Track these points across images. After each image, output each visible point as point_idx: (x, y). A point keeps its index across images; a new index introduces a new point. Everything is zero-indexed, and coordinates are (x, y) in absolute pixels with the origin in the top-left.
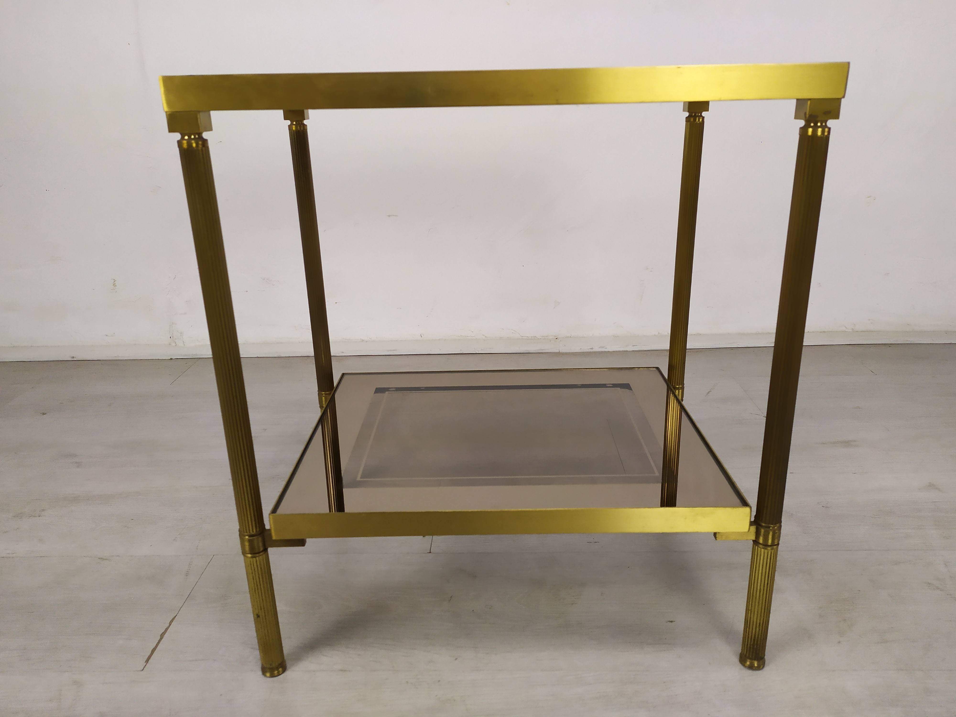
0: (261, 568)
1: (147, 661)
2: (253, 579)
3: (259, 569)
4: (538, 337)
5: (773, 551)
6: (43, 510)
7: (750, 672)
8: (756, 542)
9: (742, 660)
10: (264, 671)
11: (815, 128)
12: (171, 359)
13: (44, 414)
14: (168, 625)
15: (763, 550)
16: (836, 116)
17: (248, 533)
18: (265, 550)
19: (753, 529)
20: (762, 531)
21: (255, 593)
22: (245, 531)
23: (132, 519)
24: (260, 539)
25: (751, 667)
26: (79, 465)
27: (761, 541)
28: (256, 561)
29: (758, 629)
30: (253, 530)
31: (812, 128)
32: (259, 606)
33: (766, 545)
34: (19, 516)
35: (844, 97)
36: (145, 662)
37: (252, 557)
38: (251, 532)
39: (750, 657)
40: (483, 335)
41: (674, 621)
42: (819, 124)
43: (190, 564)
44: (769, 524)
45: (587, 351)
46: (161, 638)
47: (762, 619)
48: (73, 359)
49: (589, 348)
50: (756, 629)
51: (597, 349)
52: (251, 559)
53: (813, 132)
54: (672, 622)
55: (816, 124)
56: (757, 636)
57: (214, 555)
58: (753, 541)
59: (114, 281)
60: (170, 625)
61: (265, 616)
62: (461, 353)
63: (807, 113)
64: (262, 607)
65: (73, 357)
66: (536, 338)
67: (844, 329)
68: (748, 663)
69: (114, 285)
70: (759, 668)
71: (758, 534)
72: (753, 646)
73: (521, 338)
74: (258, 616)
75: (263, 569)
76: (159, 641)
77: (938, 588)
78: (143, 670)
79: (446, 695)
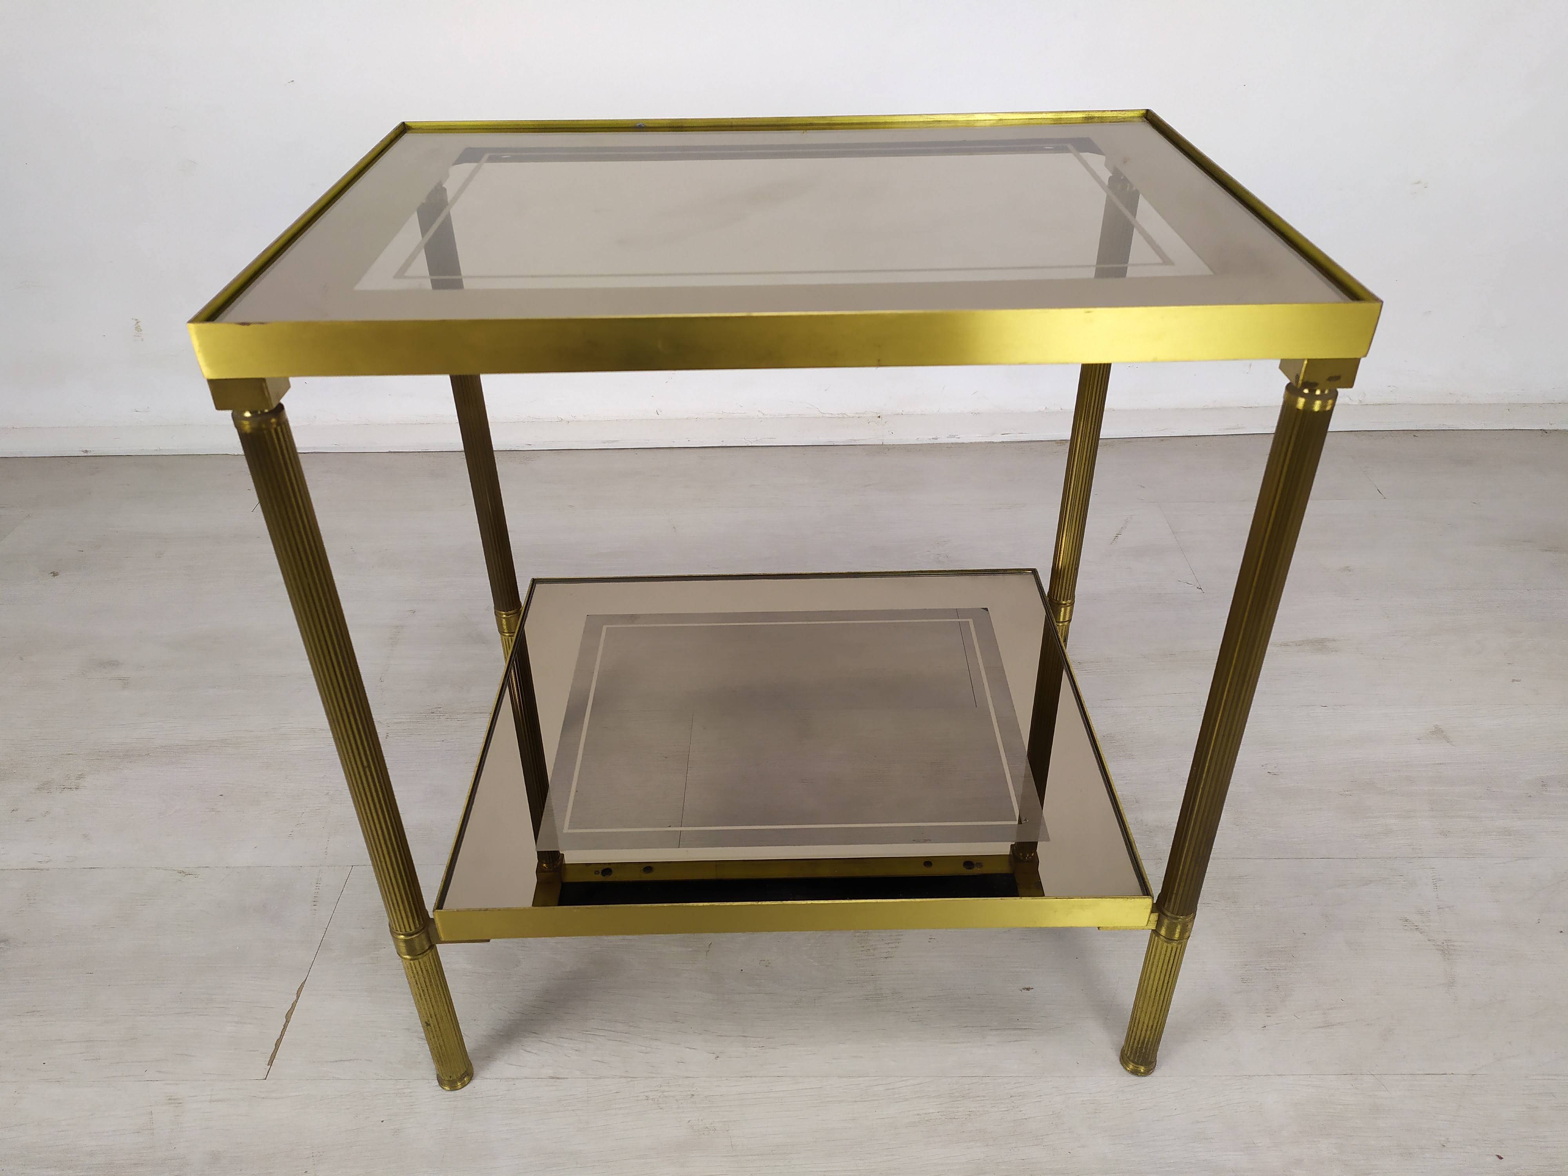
0: (427, 971)
1: (271, 1063)
2: (417, 984)
3: (424, 971)
4: (849, 415)
5: (1180, 946)
6: (81, 777)
7: (1134, 1078)
8: (1156, 932)
9: (1124, 1059)
10: (441, 1083)
11: (1310, 398)
13: (55, 574)
14: (295, 998)
15: (1165, 944)
16: (1350, 384)
17: (404, 932)
18: (432, 947)
19: (1155, 917)
20: (1166, 922)
21: (421, 999)
22: (398, 929)
23: (222, 795)
24: (423, 936)
25: (1135, 1072)
26: (125, 683)
27: (1163, 932)
28: (420, 963)
29: (1148, 1032)
30: (410, 927)
31: (1305, 398)
32: (428, 1013)
33: (1169, 939)
34: (45, 787)
35: (1365, 356)
36: (268, 1065)
37: (411, 960)
38: (408, 930)
39: (1136, 1060)
40: (759, 411)
41: (1032, 989)
42: (1318, 392)
43: (319, 883)
44: (1177, 915)
45: (929, 442)
46: (287, 1022)
47: (1156, 1021)
48: (86, 454)
49: (931, 438)
50: (1146, 1031)
51: (943, 439)
52: (412, 962)
53: (1305, 404)
54: (1028, 989)
55: (1312, 391)
56: (1146, 1040)
57: (352, 866)
58: (1153, 930)
60: (298, 997)
61: (438, 1023)
62: (724, 445)
63: (1301, 377)
64: (433, 1014)
65: (86, 451)
66: (846, 416)
67: (1347, 400)
68: (1131, 1067)
69: (138, 328)
70: (1147, 1073)
71: (1159, 923)
72: (1142, 1048)
73: (821, 415)
74: (428, 1024)
75: (430, 970)
76: (285, 1027)
77: (1418, 928)
78: (266, 1079)
79: (702, 1120)
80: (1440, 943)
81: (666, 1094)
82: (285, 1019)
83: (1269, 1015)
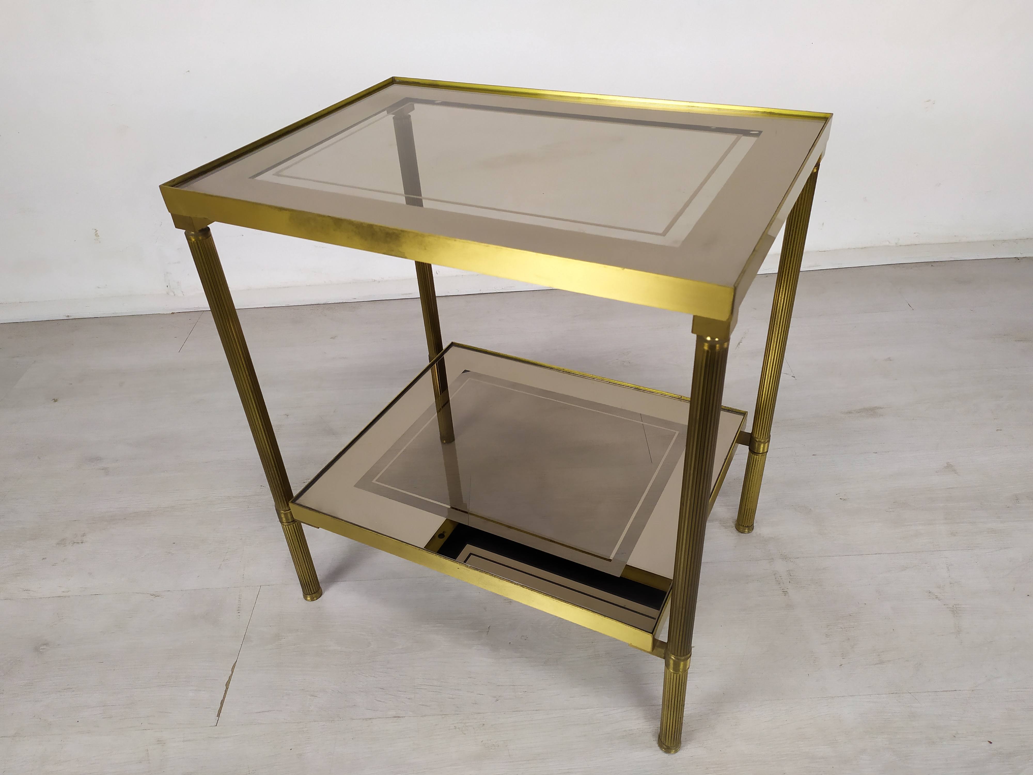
1: (219, 715)
6: (84, 535)
12: (173, 313)
13: (55, 401)
14: (231, 672)
23: (174, 543)
26: (107, 471)
34: (62, 543)
36: (217, 717)
43: (240, 598)
46: (227, 688)
48: (68, 318)
57: (261, 586)
59: (95, 231)
60: (232, 672)
65: (68, 316)
67: (887, 243)
69: (96, 235)
76: (226, 691)
77: (937, 597)
78: (216, 726)
79: (490, 740)
80: (951, 607)
81: (467, 724)
82: (225, 687)
83: (843, 657)
